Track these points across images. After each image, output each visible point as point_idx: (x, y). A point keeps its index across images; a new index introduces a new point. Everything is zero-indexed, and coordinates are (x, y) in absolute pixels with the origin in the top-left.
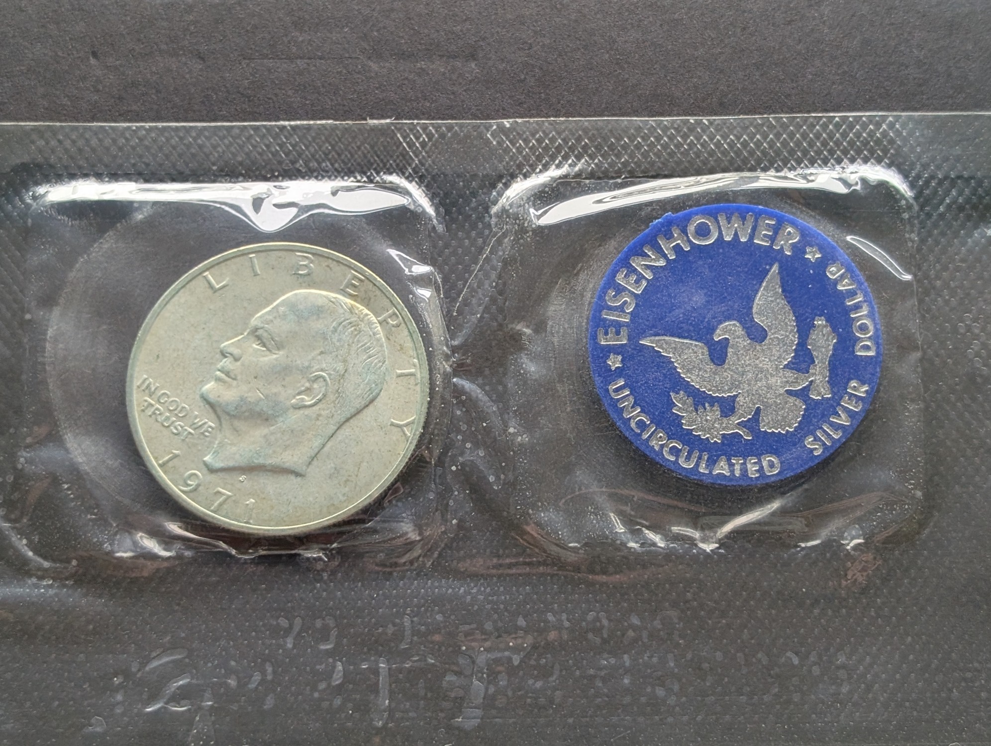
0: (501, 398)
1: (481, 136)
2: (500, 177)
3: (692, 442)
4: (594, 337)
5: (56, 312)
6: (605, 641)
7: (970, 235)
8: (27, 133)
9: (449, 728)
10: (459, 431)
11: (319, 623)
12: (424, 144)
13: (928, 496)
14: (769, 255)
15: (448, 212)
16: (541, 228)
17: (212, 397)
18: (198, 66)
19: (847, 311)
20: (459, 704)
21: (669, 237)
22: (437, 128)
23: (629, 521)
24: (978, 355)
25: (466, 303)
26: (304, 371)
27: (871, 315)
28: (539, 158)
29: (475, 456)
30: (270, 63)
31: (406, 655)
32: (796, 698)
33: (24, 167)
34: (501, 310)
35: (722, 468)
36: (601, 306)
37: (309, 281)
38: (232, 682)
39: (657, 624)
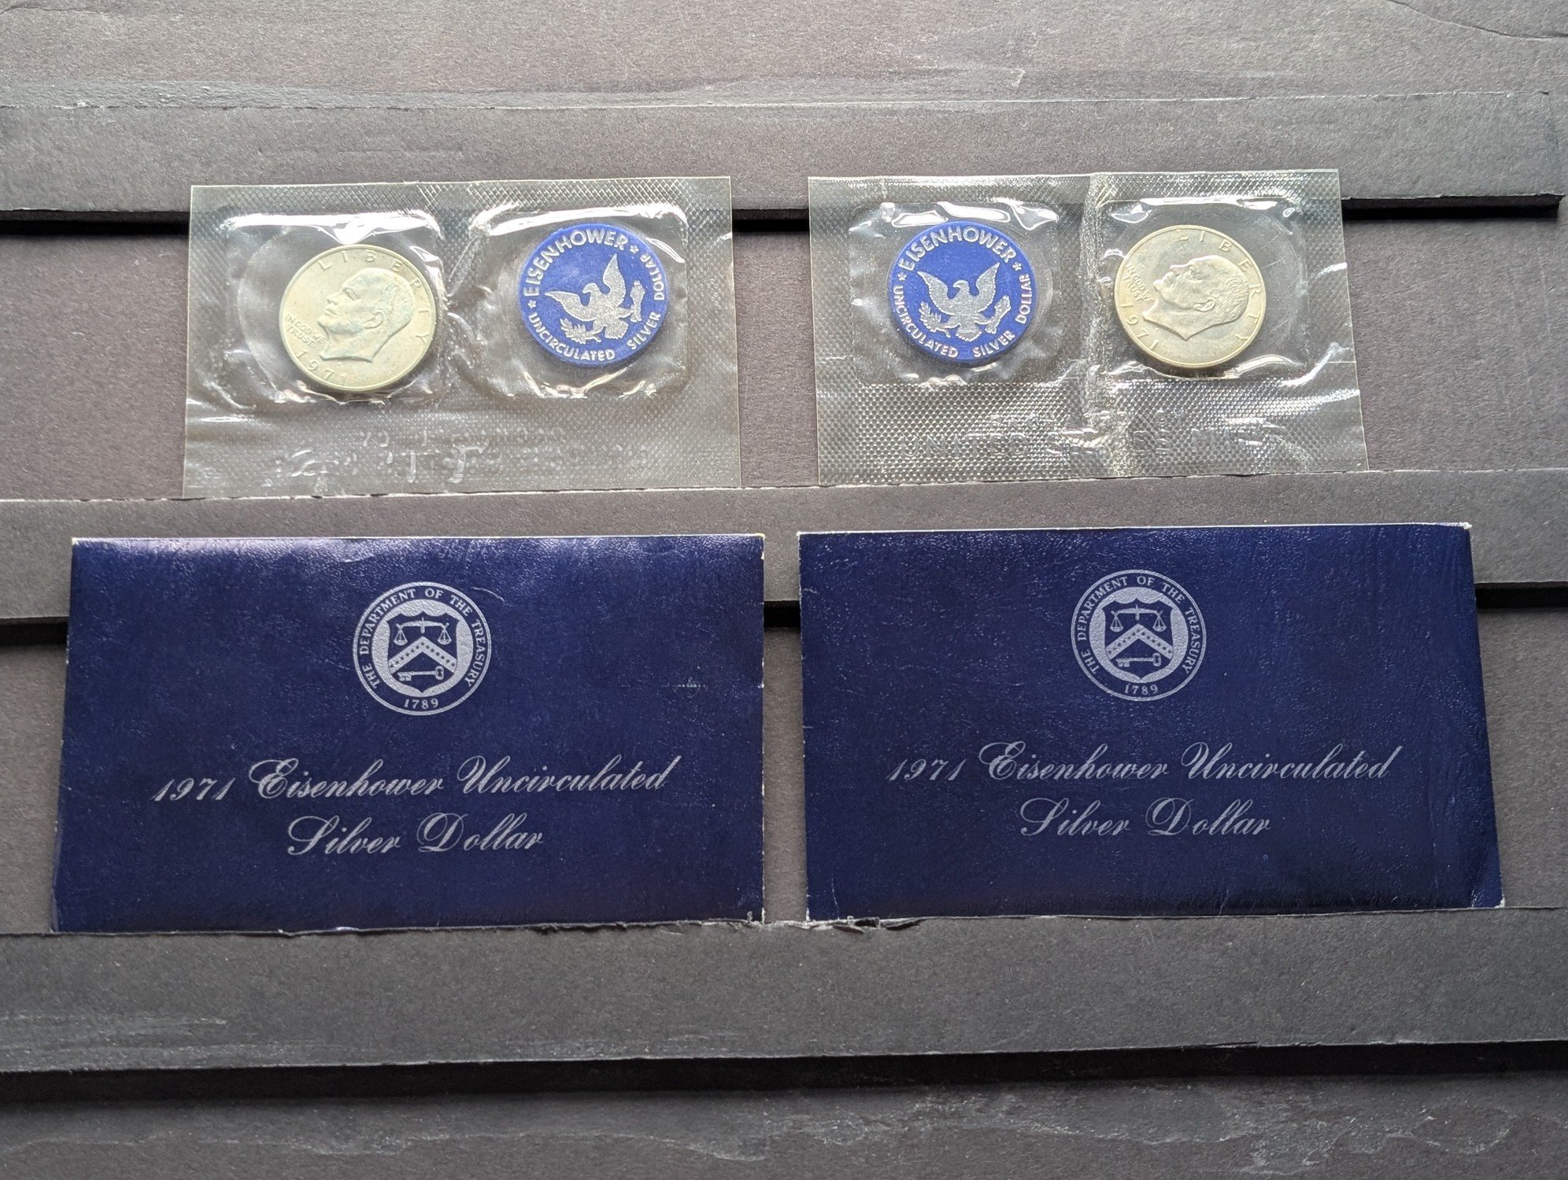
0: (474, 323)
1: (464, 190)
2: (474, 211)
3: (571, 344)
4: (521, 292)
5: (243, 281)
6: (526, 442)
7: (715, 239)
8: (226, 191)
9: (447, 483)
10: (451, 339)
11: (380, 435)
12: (434, 195)
13: (689, 369)
14: (612, 250)
15: (446, 229)
16: (493, 238)
17: (323, 323)
18: (314, 155)
19: (650, 278)
20: (452, 471)
21: (561, 241)
22: (441, 186)
23: (539, 383)
24: (716, 299)
25: (455, 275)
26: (371, 310)
27: (663, 280)
28: (494, 201)
29: (459, 351)
30: (353, 153)
31: (425, 449)
32: (620, 466)
33: (224, 208)
34: (473, 278)
35: (586, 356)
36: (525, 276)
37: (372, 263)
38: (336, 462)
39: (552, 433)
